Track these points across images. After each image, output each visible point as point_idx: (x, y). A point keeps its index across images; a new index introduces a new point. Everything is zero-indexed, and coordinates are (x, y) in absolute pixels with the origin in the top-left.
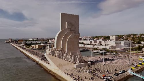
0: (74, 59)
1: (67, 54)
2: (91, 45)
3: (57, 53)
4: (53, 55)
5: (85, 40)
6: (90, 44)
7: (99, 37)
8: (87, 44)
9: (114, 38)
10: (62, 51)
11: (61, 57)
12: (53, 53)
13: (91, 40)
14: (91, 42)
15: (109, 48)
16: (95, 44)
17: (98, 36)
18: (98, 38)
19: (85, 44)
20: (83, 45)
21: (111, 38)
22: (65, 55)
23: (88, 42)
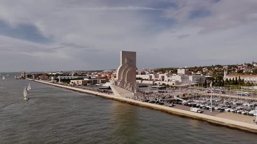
0: (132, 89)
1: (127, 85)
2: (151, 80)
3: (119, 83)
4: (116, 85)
5: (143, 73)
6: (149, 79)
7: (166, 69)
8: (145, 80)
9: (182, 72)
10: (123, 82)
11: (122, 87)
12: (116, 83)
13: (151, 75)
14: (151, 77)
15: (173, 84)
16: (156, 79)
17: (164, 68)
18: (163, 71)
19: (143, 80)
20: (140, 81)
21: (179, 71)
22: (125, 85)
23: (146, 77)
